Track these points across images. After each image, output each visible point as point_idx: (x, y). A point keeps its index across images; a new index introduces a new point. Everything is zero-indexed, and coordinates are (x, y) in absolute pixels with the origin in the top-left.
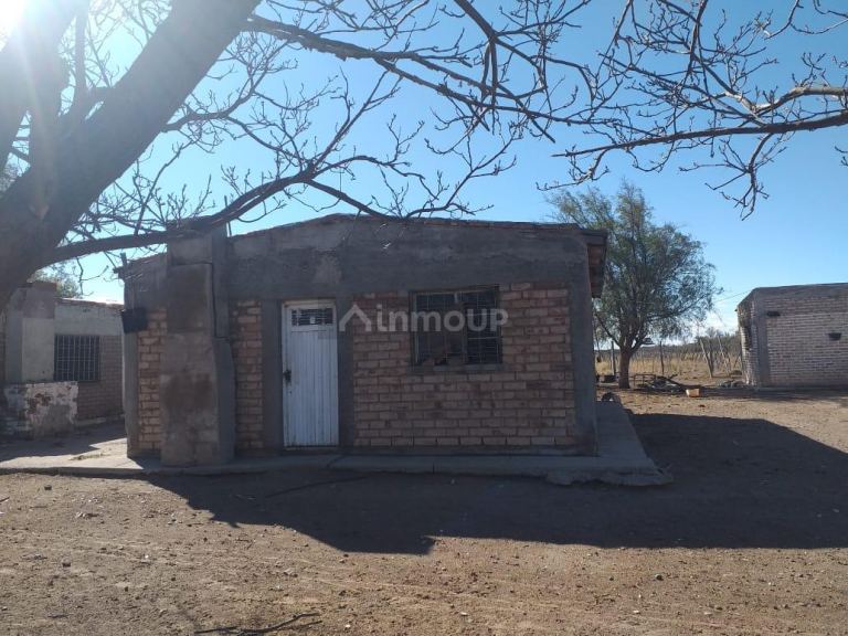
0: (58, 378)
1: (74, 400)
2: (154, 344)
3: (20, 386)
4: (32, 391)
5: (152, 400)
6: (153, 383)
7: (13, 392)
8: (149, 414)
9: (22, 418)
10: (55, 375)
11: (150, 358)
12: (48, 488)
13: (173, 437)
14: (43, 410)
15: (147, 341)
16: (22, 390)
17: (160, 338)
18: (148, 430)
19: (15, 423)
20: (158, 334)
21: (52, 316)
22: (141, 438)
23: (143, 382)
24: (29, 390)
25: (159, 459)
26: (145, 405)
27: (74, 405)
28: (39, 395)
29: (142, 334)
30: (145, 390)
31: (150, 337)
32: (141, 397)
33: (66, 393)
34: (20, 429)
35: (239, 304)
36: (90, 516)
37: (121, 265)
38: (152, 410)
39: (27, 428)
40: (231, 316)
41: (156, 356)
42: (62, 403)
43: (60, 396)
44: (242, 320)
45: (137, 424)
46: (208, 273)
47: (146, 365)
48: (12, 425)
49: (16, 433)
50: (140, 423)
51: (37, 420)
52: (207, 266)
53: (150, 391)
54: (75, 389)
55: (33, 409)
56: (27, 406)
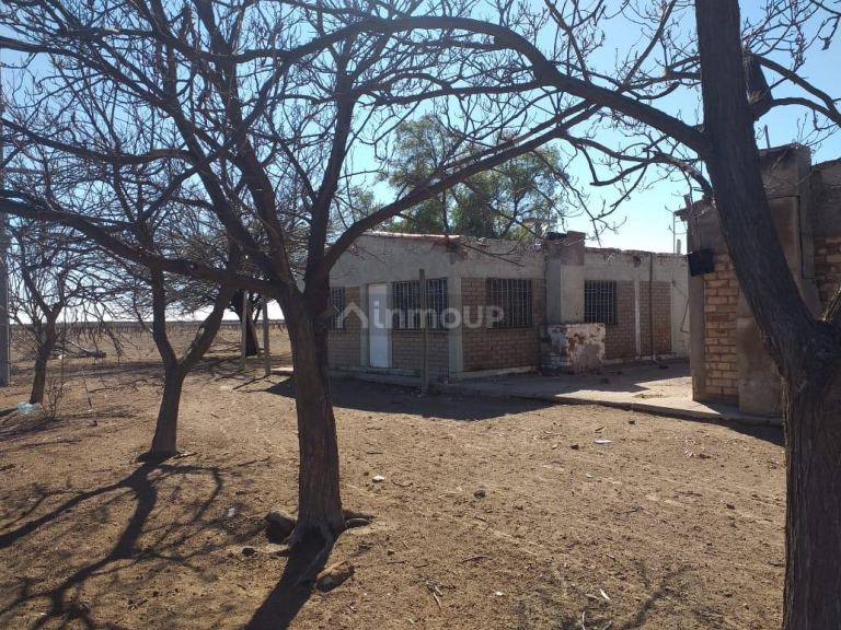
0: (588, 320)
1: (603, 341)
2: (722, 287)
3: (562, 326)
4: (572, 330)
5: (719, 344)
6: (721, 327)
7: (556, 331)
8: (716, 358)
9: (564, 354)
10: (586, 318)
11: (717, 301)
12: (632, 423)
13: (753, 384)
14: (580, 348)
15: (714, 284)
16: (563, 330)
17: (728, 280)
18: (716, 374)
19: (558, 358)
20: (726, 276)
21: (582, 263)
22: (708, 383)
23: (709, 325)
24: (569, 330)
25: (737, 406)
26: (712, 349)
27: (602, 345)
28: (576, 335)
29: (708, 276)
30: (711, 333)
31: (717, 279)
32: (708, 341)
33: (595, 333)
34: (562, 364)
35: (828, 241)
36: (702, 457)
37: (684, 206)
38: (720, 354)
39: (568, 364)
40: (816, 254)
41: (725, 300)
42: (594, 343)
43: (592, 336)
44: (831, 259)
45: (704, 368)
46: (795, 208)
47: (713, 309)
48: (556, 360)
49: (560, 368)
50: (707, 367)
51: (576, 355)
52: (794, 199)
53: (718, 335)
54: (603, 331)
55: (572, 348)
56: (568, 344)
